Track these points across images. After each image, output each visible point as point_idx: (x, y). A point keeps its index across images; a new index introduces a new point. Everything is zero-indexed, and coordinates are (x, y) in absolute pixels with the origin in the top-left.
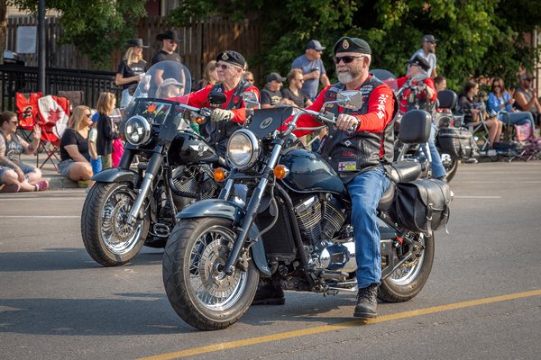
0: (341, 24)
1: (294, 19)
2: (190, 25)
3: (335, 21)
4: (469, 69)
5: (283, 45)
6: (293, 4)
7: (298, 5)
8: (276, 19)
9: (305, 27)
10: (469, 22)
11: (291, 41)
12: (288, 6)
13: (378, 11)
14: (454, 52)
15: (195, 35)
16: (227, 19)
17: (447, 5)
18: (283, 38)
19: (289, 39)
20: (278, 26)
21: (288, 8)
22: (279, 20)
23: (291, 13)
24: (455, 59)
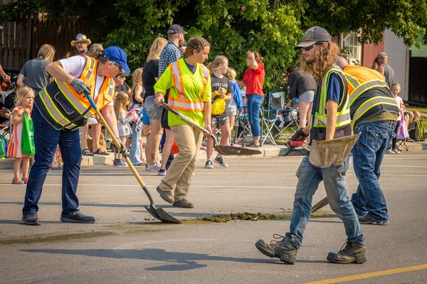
0: (163, 22)
1: (121, 16)
2: (21, 20)
3: (159, 20)
4: (282, 68)
5: (110, 41)
6: (120, 3)
7: (125, 4)
8: (104, 16)
9: (130, 25)
10: (279, 24)
11: (117, 38)
12: (115, 4)
13: (198, 12)
14: (268, 52)
15: (25, 29)
16: (57, 15)
17: (259, 7)
18: (110, 35)
19: (116, 36)
20: (105, 22)
21: (114, 7)
22: (106, 17)
23: (119, 11)
24: (269, 58)
